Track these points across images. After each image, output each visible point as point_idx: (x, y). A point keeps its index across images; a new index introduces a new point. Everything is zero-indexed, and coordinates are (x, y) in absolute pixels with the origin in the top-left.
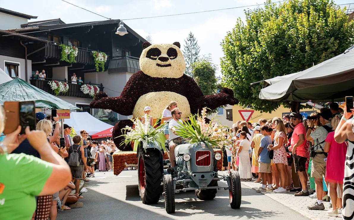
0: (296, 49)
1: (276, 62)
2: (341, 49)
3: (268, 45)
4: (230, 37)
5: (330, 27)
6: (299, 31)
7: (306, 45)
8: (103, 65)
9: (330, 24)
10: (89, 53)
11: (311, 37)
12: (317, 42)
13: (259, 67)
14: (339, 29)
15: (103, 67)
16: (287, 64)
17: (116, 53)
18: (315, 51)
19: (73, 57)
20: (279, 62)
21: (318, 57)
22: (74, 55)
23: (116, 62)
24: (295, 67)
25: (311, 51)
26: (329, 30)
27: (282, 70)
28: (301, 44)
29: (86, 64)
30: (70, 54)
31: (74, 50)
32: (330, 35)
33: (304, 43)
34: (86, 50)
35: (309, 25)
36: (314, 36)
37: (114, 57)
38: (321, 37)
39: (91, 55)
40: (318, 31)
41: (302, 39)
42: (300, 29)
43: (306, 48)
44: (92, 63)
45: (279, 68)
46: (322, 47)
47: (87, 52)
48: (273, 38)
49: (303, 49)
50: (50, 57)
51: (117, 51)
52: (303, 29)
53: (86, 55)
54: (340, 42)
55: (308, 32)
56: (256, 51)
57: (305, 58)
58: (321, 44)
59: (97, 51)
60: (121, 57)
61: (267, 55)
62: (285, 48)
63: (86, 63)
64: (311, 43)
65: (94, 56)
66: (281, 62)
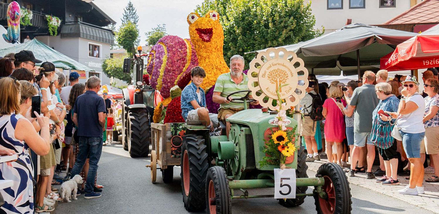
0: (261, 25)
1: (243, 35)
2: (298, 27)
3: (236, 20)
4: (199, 10)
5: (288, 7)
6: (263, 9)
7: (269, 22)
8: (56, 30)
9: (289, 5)
10: (43, 17)
11: (274, 15)
12: (279, 20)
13: (226, 40)
14: (297, 10)
15: (56, 31)
16: (252, 38)
17: (69, 18)
18: (276, 28)
19: (28, 20)
20: (245, 36)
21: (279, 33)
22: (29, 18)
23: (69, 28)
24: (259, 42)
25: (273, 28)
26: (288, 10)
27: (247, 43)
28: (265, 21)
29: (39, 28)
30: (25, 17)
31: (29, 13)
32: (289, 14)
33: (267, 20)
34: (40, 14)
35: (272, 4)
36: (277, 15)
37: (67, 22)
38: (282, 16)
39: (45, 19)
40: (279, 10)
41: (266, 16)
42: (265, 8)
43: (270, 25)
44: (45, 27)
45: (245, 41)
46: (282, 24)
47: (41, 16)
48: (240, 14)
49: (266, 26)
50: (4, 19)
51: (70, 17)
52: (267, 8)
53: (39, 19)
54: (298, 21)
55: (271, 11)
56: (224, 25)
57: (268, 33)
58: (282, 22)
59: (51, 16)
60: (73, 23)
61: (235, 29)
62: (250, 23)
63: (40, 26)
64: (273, 21)
65: (48, 20)
66: (247, 36)
